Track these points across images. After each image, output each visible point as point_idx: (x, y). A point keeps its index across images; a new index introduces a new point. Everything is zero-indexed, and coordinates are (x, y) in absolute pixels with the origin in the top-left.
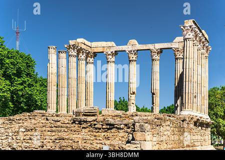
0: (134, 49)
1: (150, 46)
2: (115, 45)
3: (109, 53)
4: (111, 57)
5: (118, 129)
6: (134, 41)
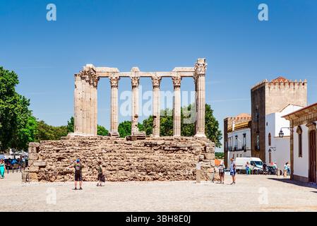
0: (136, 76)
1: (152, 74)
2: (118, 71)
4: (115, 82)
5: (184, 150)
6: (136, 68)
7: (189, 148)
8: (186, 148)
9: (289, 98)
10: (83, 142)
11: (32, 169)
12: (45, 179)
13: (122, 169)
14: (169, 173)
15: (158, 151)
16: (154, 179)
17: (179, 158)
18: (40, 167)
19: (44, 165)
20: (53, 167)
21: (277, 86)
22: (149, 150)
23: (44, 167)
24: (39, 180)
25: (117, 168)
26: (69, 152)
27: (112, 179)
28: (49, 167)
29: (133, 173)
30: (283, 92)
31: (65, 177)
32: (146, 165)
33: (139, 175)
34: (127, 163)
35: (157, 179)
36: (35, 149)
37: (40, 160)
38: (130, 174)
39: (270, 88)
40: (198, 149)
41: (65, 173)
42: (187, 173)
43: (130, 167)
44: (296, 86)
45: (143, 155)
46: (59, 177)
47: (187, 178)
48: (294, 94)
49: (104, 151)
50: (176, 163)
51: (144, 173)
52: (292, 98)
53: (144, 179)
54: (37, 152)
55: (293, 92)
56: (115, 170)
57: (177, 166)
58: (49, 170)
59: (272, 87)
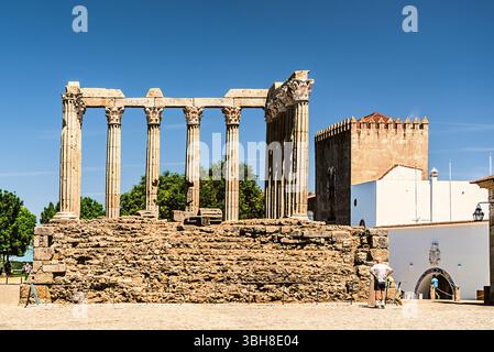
0: (157, 105)
1: (186, 102)
2: (123, 96)
3: (115, 109)
4: (117, 117)
5: (318, 244)
6: (157, 91)
7: (327, 239)
8: (323, 240)
9: (395, 154)
10: (120, 228)
11: (41, 278)
12: (64, 298)
13: (210, 279)
14: (301, 287)
15: (270, 245)
16: (273, 299)
17: (314, 258)
18: (56, 274)
19: (62, 270)
20: (79, 275)
21: (373, 130)
22: (251, 243)
23: (62, 274)
24: (53, 300)
25: (200, 276)
26: (98, 246)
27: (193, 298)
28: (72, 275)
29: (232, 287)
30: (385, 141)
31: (103, 294)
32: (255, 272)
33: (245, 291)
34: (218, 267)
35: (279, 299)
36: (46, 238)
37: (53, 261)
38: (227, 289)
39: (359, 134)
40: (347, 242)
41: (102, 287)
42: (335, 288)
43: (226, 275)
44: (409, 130)
45: (245, 252)
46: (92, 294)
47: (335, 297)
48: (404, 145)
49: (166, 244)
50: (312, 269)
51: (253, 287)
52: (401, 154)
53: (254, 299)
54: (49, 246)
55: (402, 141)
56: (197, 281)
57: (315, 273)
58: (72, 280)
59: (364, 131)
